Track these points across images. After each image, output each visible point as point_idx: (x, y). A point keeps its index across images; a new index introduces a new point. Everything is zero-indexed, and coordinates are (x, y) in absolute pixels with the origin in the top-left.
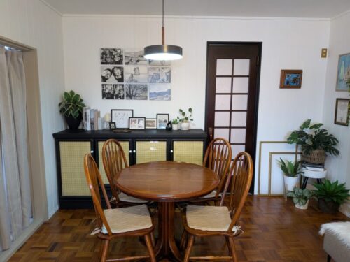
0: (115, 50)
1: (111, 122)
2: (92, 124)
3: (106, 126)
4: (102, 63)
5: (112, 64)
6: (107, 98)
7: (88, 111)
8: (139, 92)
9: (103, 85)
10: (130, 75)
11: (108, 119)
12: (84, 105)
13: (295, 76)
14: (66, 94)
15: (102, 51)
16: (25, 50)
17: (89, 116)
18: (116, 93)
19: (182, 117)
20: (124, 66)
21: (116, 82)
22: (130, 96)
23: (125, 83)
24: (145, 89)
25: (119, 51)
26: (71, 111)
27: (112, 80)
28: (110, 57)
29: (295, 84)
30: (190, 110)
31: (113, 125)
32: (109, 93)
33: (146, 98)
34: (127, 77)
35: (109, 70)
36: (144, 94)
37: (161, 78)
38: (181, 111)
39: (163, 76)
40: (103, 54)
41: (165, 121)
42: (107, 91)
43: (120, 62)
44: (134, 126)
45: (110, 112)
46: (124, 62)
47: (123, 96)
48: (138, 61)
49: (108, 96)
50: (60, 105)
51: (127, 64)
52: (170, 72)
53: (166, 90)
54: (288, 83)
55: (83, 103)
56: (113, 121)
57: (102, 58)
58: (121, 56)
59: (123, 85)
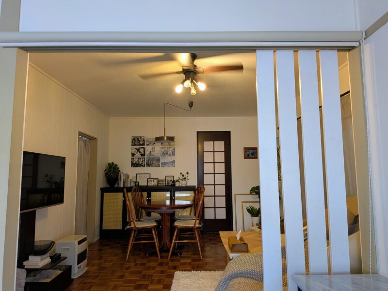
0: (140, 137)
1: (136, 182)
2: (124, 182)
3: (133, 184)
4: (132, 145)
5: (139, 145)
6: (134, 167)
7: (122, 175)
8: (154, 162)
9: (132, 158)
10: (149, 152)
11: (134, 180)
12: (119, 171)
13: (252, 151)
14: (109, 164)
15: (133, 138)
16: (91, 139)
17: (122, 177)
18: (140, 163)
19: (182, 178)
20: (145, 146)
21: (140, 156)
22: (149, 165)
23: (145, 157)
24: (158, 160)
25: (143, 138)
26: (112, 174)
27: (138, 155)
28: (137, 142)
29: (253, 156)
30: (187, 173)
31: (137, 183)
32: (136, 163)
33: (159, 166)
34: (147, 153)
35: (136, 149)
36: (158, 163)
37: (169, 153)
38: (181, 173)
39: (170, 152)
40: (133, 140)
41: (171, 181)
42: (134, 162)
43: (143, 144)
44: (151, 184)
45: (135, 175)
46: (146, 144)
47: (144, 165)
48: (154, 143)
49: (134, 165)
50: (105, 170)
51: (147, 145)
52: (174, 149)
53: (171, 161)
54: (248, 155)
55: (119, 169)
56: (137, 181)
57: (132, 142)
58: (144, 141)
59: (145, 158)
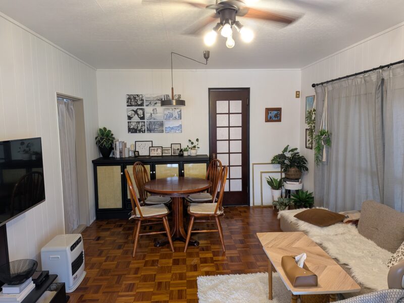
1: (135, 151)
2: (121, 152)
3: (131, 154)
4: (128, 106)
5: (136, 106)
7: (117, 143)
8: (157, 127)
10: (149, 114)
11: (133, 149)
12: (114, 138)
14: (100, 130)
15: (128, 97)
16: (75, 100)
17: (118, 147)
19: (190, 146)
21: (139, 120)
22: (150, 130)
24: (162, 124)
25: (141, 96)
26: (105, 143)
27: (136, 119)
28: (134, 101)
30: (197, 140)
31: (136, 153)
32: (133, 128)
33: (162, 131)
34: (147, 116)
35: (133, 110)
36: (161, 129)
38: (190, 141)
40: (129, 99)
41: (178, 149)
42: (132, 127)
43: (142, 105)
44: (153, 154)
45: (134, 143)
47: (145, 131)
48: (156, 103)
49: (132, 130)
50: (96, 138)
51: (147, 106)
52: (181, 111)
53: (178, 125)
54: (271, 117)
55: (114, 136)
56: (137, 150)
57: (128, 102)
58: (142, 100)
59: (144, 122)
